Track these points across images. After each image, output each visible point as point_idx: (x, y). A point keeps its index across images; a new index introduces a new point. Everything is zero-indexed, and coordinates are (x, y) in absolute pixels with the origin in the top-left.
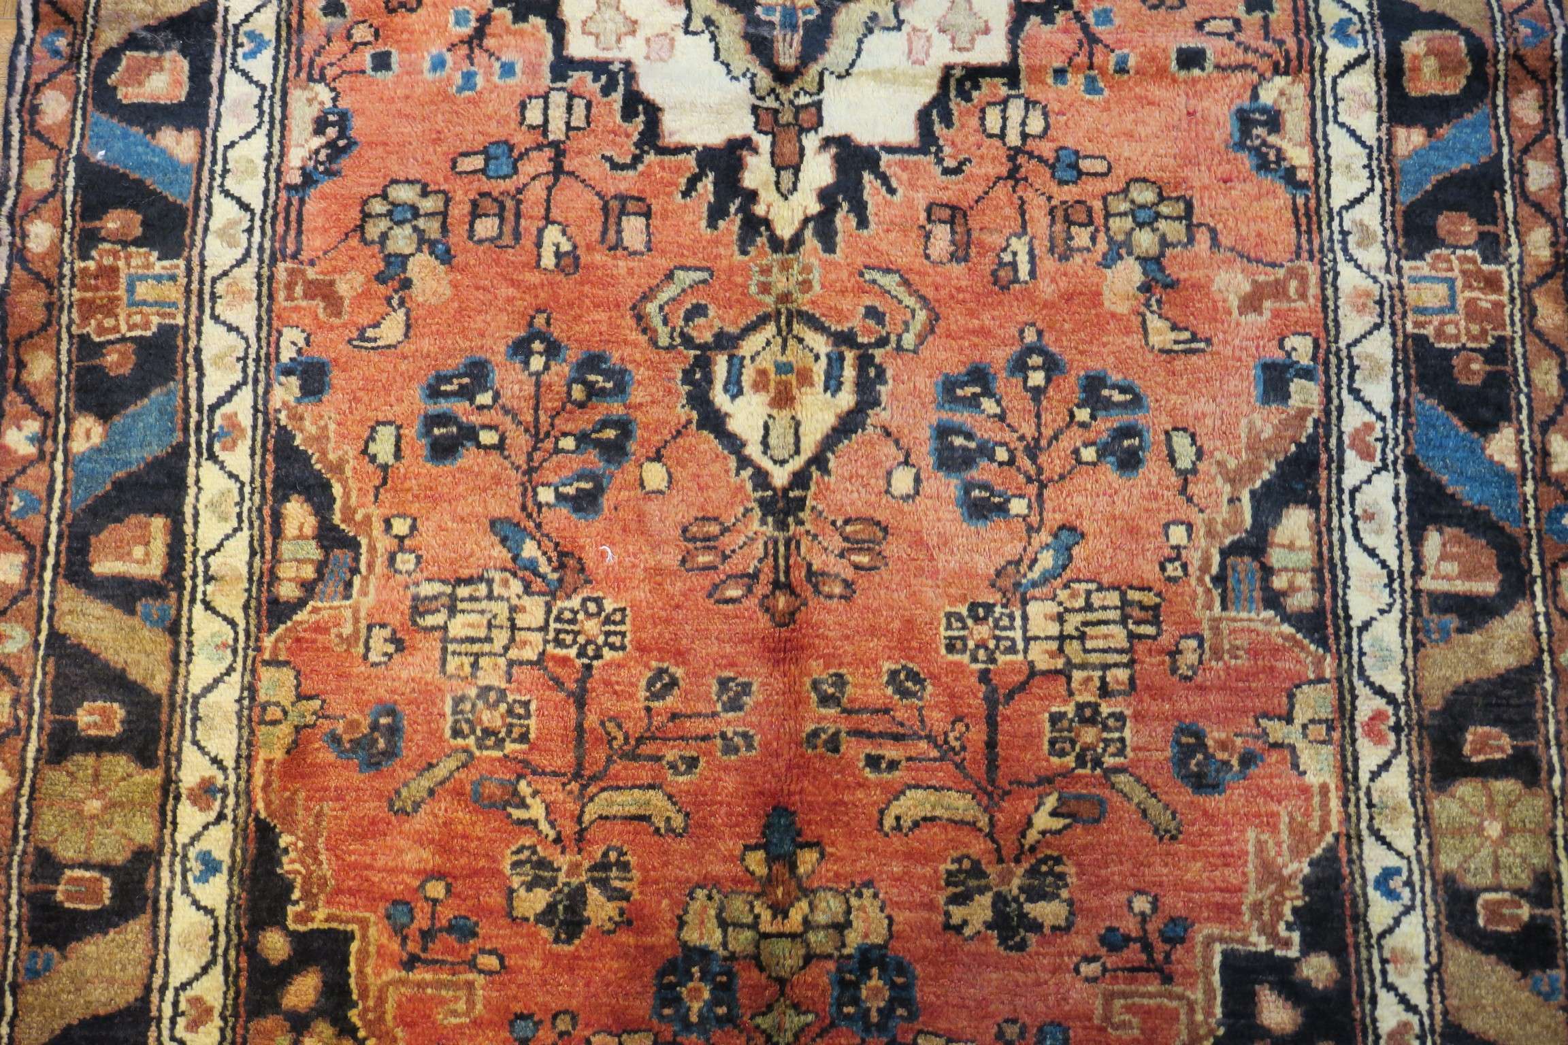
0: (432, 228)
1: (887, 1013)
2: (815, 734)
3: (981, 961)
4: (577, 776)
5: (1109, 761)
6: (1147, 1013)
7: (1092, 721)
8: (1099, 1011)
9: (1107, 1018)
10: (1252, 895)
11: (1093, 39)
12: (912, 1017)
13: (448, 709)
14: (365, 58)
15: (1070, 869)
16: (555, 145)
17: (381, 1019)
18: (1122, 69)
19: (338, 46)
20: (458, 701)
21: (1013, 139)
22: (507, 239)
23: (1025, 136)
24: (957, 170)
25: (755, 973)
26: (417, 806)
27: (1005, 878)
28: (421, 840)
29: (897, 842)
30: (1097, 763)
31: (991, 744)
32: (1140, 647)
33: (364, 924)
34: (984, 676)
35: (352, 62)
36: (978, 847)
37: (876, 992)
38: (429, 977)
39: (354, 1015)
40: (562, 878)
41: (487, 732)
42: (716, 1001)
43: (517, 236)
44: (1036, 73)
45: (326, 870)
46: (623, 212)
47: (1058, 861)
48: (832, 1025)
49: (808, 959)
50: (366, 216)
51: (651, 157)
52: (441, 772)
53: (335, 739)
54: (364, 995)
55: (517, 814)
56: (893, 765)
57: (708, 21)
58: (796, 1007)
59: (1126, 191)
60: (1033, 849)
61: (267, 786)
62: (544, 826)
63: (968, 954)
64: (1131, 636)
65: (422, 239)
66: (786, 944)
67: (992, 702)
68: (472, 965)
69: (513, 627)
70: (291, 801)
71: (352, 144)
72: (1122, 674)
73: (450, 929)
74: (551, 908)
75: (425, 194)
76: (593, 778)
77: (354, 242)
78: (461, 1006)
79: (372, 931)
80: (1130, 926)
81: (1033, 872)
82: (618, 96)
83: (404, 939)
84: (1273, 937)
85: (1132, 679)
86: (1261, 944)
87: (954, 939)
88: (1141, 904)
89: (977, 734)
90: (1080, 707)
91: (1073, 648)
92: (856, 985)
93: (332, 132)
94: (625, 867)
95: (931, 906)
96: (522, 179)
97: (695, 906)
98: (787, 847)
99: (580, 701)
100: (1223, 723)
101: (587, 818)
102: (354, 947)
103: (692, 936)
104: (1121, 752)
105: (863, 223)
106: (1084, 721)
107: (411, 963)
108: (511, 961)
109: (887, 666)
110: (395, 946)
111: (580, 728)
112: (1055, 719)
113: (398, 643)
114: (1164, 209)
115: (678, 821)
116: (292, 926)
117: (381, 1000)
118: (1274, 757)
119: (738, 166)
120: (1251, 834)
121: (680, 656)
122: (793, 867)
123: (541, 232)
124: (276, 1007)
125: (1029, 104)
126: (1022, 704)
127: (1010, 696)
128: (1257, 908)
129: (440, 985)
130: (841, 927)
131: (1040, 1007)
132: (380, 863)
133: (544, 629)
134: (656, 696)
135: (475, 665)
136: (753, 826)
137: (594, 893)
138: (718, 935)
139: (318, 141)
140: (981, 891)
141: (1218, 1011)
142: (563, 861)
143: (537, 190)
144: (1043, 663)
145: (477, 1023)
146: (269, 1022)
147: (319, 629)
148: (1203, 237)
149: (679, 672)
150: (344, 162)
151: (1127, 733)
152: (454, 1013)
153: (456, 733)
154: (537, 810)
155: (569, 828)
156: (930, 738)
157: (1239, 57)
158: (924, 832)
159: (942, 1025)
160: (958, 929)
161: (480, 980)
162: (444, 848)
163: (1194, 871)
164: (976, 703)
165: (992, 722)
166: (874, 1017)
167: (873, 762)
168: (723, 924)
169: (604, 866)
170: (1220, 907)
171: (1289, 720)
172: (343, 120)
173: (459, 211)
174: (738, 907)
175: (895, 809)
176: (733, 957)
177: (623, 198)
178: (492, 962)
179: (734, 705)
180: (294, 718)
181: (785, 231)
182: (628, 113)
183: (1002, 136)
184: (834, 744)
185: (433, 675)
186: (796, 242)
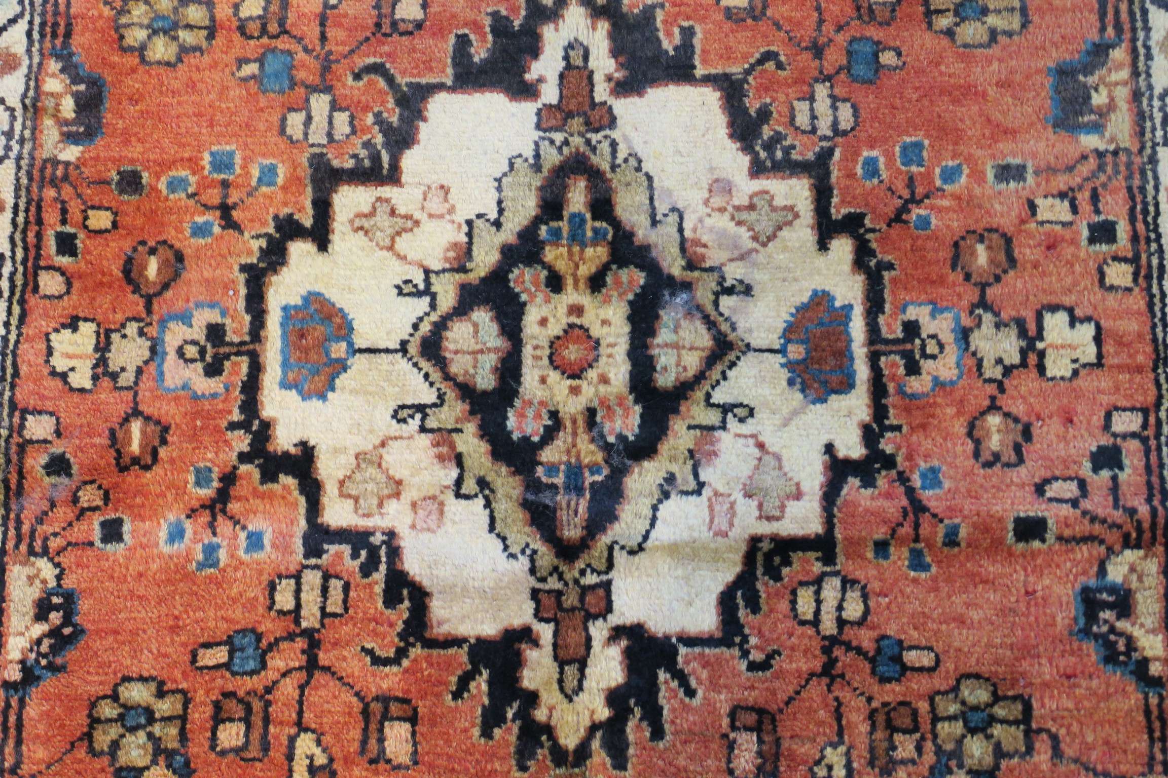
0: (169, 734)
11: (917, 507)
14: (94, 528)
16: (308, 633)
18: (951, 540)
19: (63, 513)
21: (829, 626)
22: (254, 751)
23: (841, 623)
24: (764, 666)
35: (78, 532)
43: (266, 747)
44: (854, 544)
46: (386, 716)
50: (95, 721)
51: (416, 651)
57: (482, 483)
59: (955, 689)
65: (159, 751)
71: (79, 632)
75: (161, 694)
77: (81, 753)
82: (380, 576)
93: (55, 617)
96: (270, 675)
105: (658, 733)
114: (1000, 711)
119: (516, 662)
123: (292, 740)
125: (847, 583)
139: (39, 629)
143: (289, 688)
148: (1043, 745)
150: (71, 654)
157: (1084, 527)
172: (70, 598)
173: (200, 714)
177: (385, 700)
181: (569, 740)
182: (391, 598)
183: (816, 622)
186: (582, 753)
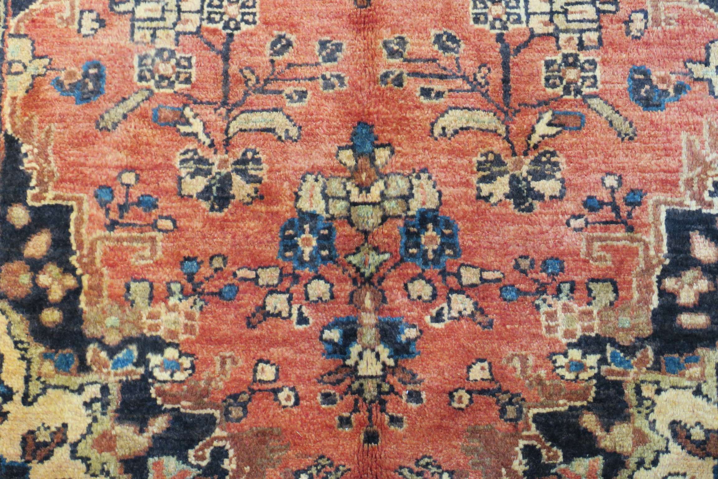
1: (439, 253)
2: (386, 75)
3: (503, 219)
4: (224, 104)
5: (586, 91)
6: (616, 251)
7: (574, 65)
8: (583, 250)
9: (589, 254)
10: (685, 174)
12: (456, 255)
13: (136, 62)
15: (561, 159)
17: (92, 262)
20: (142, 58)
25: (348, 229)
26: (115, 125)
27: (518, 165)
28: (118, 147)
29: (443, 144)
30: (578, 92)
31: (506, 81)
32: (605, 19)
33: (80, 201)
34: (500, 38)
36: (498, 146)
37: (431, 240)
38: (125, 234)
39: (73, 260)
40: (215, 169)
41: (163, 78)
42: (321, 247)
45: (53, 167)
47: (553, 154)
48: (402, 260)
49: (384, 218)
52: (131, 103)
53: (59, 84)
54: (80, 246)
55: (184, 129)
56: (439, 95)
58: (376, 249)
60: (536, 147)
61: (12, 114)
62: (202, 137)
63: (494, 214)
64: (598, 11)
66: (369, 208)
67: (505, 53)
68: (154, 226)
69: (179, 11)
70: (29, 123)
72: (594, 36)
73: (139, 203)
74: (208, 189)
76: (236, 105)
78: (147, 253)
79: (86, 206)
80: (603, 195)
81: (536, 161)
83: (108, 210)
84: (701, 201)
85: (600, 39)
86: (693, 206)
87: (483, 205)
88: (611, 181)
89: (497, 75)
90: (565, 56)
91: (559, 20)
92: (418, 235)
94: (258, 161)
95: (467, 184)
97: (306, 186)
98: (368, 147)
99: (226, 58)
100: (663, 66)
101: (231, 131)
102: (73, 216)
103: (304, 205)
104: (594, 85)
106: (569, 65)
107: (112, 225)
108: (181, 223)
109: (433, 32)
110: (101, 214)
111: (226, 74)
112: (548, 64)
113: (102, 23)
115: (294, 132)
116: (30, 203)
117: (92, 250)
118: (698, 87)
120: (684, 136)
121: (293, 27)
122: (373, 159)
124: (19, 255)
126: (527, 55)
127: (518, 50)
128: (689, 183)
129: (132, 239)
130: (406, 198)
131: (543, 248)
132: (91, 161)
133: (201, 11)
134: (278, 53)
135: (154, 36)
136: (344, 135)
137: (237, 179)
138: (322, 204)
140: (501, 174)
141: (665, 249)
142: (215, 159)
144: (539, 29)
145: (158, 264)
146: (15, 266)
147: (47, 13)
149: (292, 37)
151: (598, 73)
152: (143, 257)
153: (142, 78)
154: (197, 126)
155: (219, 137)
156: (464, 77)
158: (461, 137)
159: (477, 260)
160: (486, 199)
161: (159, 236)
162: (134, 151)
163: (646, 159)
164: (495, 55)
165: (506, 66)
166: (431, 255)
167: (426, 92)
168: (326, 197)
169: (244, 161)
170: (664, 182)
171: (707, 64)
174: (335, 187)
175: (442, 122)
176: (333, 218)
178: (168, 224)
179: (331, 58)
180: (31, 70)
184: (399, 81)
185: (125, 42)
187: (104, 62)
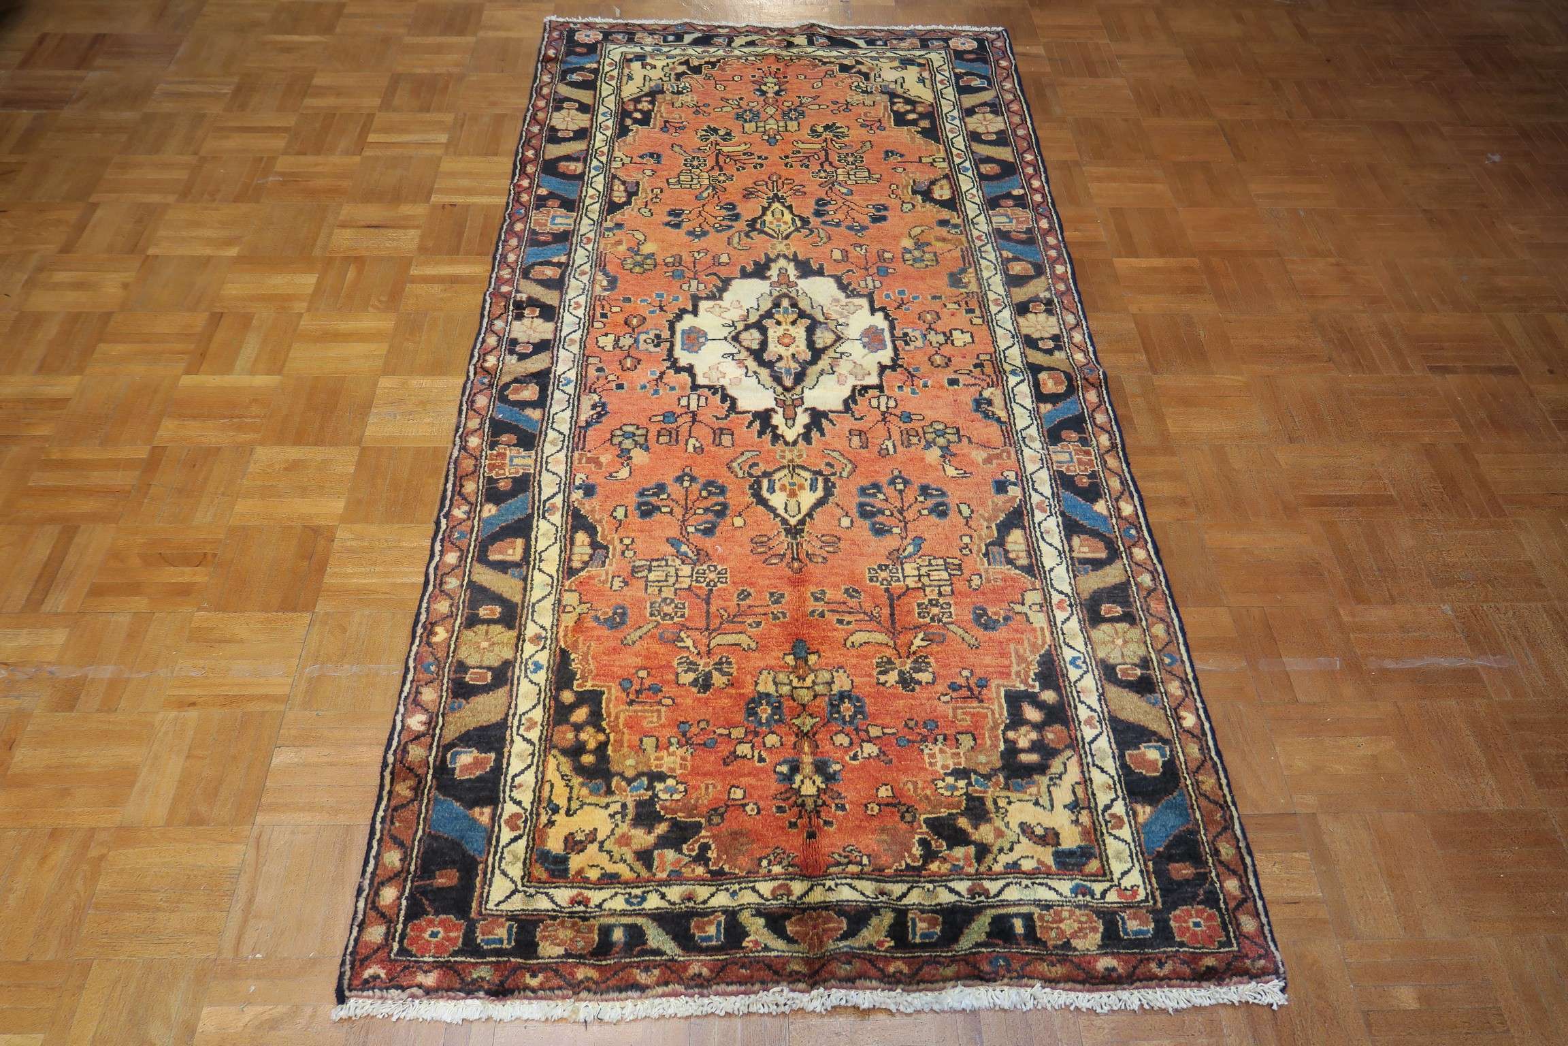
0: (641, 440)
1: (853, 717)
2: (813, 612)
3: (895, 697)
4: (707, 629)
5: (944, 620)
6: (973, 715)
7: (936, 605)
8: (951, 715)
9: (955, 716)
10: (1015, 669)
11: (913, 376)
12: (865, 718)
13: (648, 605)
14: (614, 385)
15: (931, 660)
16: (693, 412)
17: (617, 726)
18: (925, 386)
19: (602, 382)
20: (652, 604)
21: (883, 408)
22: (673, 442)
23: (888, 408)
24: (861, 418)
25: (791, 702)
26: (634, 643)
27: (904, 664)
28: (637, 655)
29: (853, 652)
30: (940, 621)
31: (892, 615)
32: (955, 580)
33: (610, 688)
34: (887, 590)
35: (608, 386)
36: (889, 653)
37: (848, 709)
38: (640, 708)
39: (604, 724)
40: (701, 668)
41: (666, 615)
42: (774, 714)
43: (677, 441)
44: (891, 388)
45: (592, 667)
46: (722, 434)
47: (926, 657)
48: (828, 721)
49: (815, 696)
50: (613, 436)
51: (733, 415)
52: (644, 630)
53: (597, 619)
54: (609, 715)
55: (679, 644)
56: (849, 623)
57: (755, 373)
58: (811, 715)
59: (931, 425)
60: (914, 653)
61: (565, 636)
62: (692, 649)
63: (889, 694)
64: (950, 575)
65: (636, 443)
66: (805, 691)
67: (891, 598)
68: (660, 703)
69: (677, 576)
70: (576, 641)
71: (607, 413)
72: (948, 589)
73: (649, 689)
74: (696, 680)
75: (638, 428)
76: (714, 630)
77: (608, 444)
78: (655, 719)
79: (613, 691)
80: (962, 681)
81: (916, 661)
82: (718, 396)
83: (628, 694)
84: (1026, 684)
85: (952, 592)
86: (1023, 688)
87: (881, 688)
88: (966, 673)
89: (886, 611)
90: (930, 601)
91: (925, 580)
92: (838, 706)
93: (599, 409)
94: (730, 663)
95: (870, 675)
96: (679, 423)
97: (762, 677)
98: (803, 654)
99: (708, 603)
100: (995, 605)
101: (712, 646)
102: (604, 697)
103: (761, 688)
104: (950, 616)
105: (823, 434)
106: (932, 605)
107: (631, 703)
108: (678, 701)
109: (843, 587)
110: (624, 695)
111: (708, 612)
112: (919, 605)
113: (626, 584)
114: (948, 431)
115: (753, 645)
116: (575, 689)
117: (617, 718)
118: (1018, 617)
119: (770, 417)
120: (1012, 646)
121: (752, 584)
122: (806, 661)
123: (687, 441)
124: (567, 722)
125: (888, 398)
126: (904, 600)
127: (899, 597)
128: (1018, 674)
129: (644, 711)
130: (830, 684)
131: (923, 714)
132: (617, 663)
133: (691, 576)
134: (743, 600)
135: (660, 591)
136: (788, 647)
137: (715, 674)
138: (774, 688)
139: (592, 412)
140: (893, 669)
141: (1006, 714)
142: (702, 662)
143: (687, 426)
144: (912, 585)
145: (663, 726)
146: (564, 728)
147: (590, 578)
148: (965, 440)
149: (751, 591)
150: (604, 419)
151: (952, 610)
152: (652, 722)
153: (652, 615)
154: (689, 643)
155: (703, 649)
156: (865, 613)
157: (973, 381)
158: (865, 648)
159: (879, 722)
160: (884, 684)
161: (663, 709)
162: (647, 657)
163: (988, 660)
164: (885, 599)
165: (892, 606)
166: (847, 719)
167: (840, 622)
168: (775, 683)
169: (720, 663)
170: (1001, 673)
171: (1023, 604)
172: (604, 405)
173: (652, 434)
174: (782, 677)
175: (852, 639)
176: (781, 696)
177: (721, 429)
178: (669, 702)
179: (777, 602)
180: (578, 610)
181: (790, 439)
182: (723, 400)
183: (878, 408)
184: (822, 615)
185: (642, 594)
186: (795, 443)
187: (627, 605)
